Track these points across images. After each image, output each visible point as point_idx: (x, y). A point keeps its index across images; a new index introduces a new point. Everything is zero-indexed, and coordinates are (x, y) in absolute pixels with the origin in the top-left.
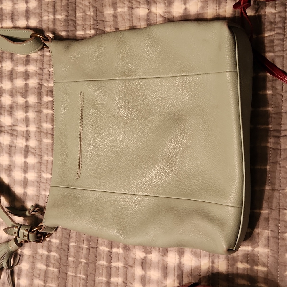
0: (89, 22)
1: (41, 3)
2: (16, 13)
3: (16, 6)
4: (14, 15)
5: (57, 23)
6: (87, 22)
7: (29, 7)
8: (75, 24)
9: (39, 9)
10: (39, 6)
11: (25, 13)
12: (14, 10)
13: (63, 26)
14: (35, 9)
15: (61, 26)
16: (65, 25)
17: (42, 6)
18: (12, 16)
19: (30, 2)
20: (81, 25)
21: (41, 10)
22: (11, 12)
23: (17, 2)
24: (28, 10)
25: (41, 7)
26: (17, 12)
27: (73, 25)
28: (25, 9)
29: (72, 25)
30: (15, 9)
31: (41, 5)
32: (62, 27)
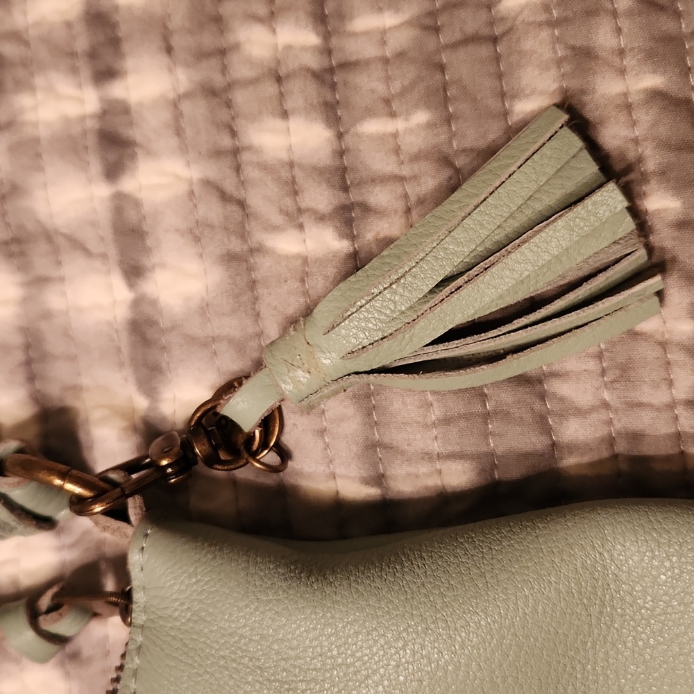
0: (664, 386)
1: (250, 269)
2: (54, 344)
3: (54, 299)
4: (44, 357)
5: (396, 406)
6: (646, 389)
7: (154, 303)
8: (537, 406)
9: (234, 311)
10: (237, 296)
11: (124, 340)
12: (44, 326)
13: (447, 421)
14: (204, 309)
15: (426, 426)
16: (461, 417)
17: (261, 290)
18: (28, 363)
19: (163, 266)
20: (592, 409)
21: (257, 316)
22: (17, 340)
23: (54, 273)
24: (151, 323)
25: (256, 299)
26: (66, 333)
27: (528, 417)
28: (122, 313)
29: (516, 412)
30: (47, 315)
31: (253, 284)
32: (435, 431)
